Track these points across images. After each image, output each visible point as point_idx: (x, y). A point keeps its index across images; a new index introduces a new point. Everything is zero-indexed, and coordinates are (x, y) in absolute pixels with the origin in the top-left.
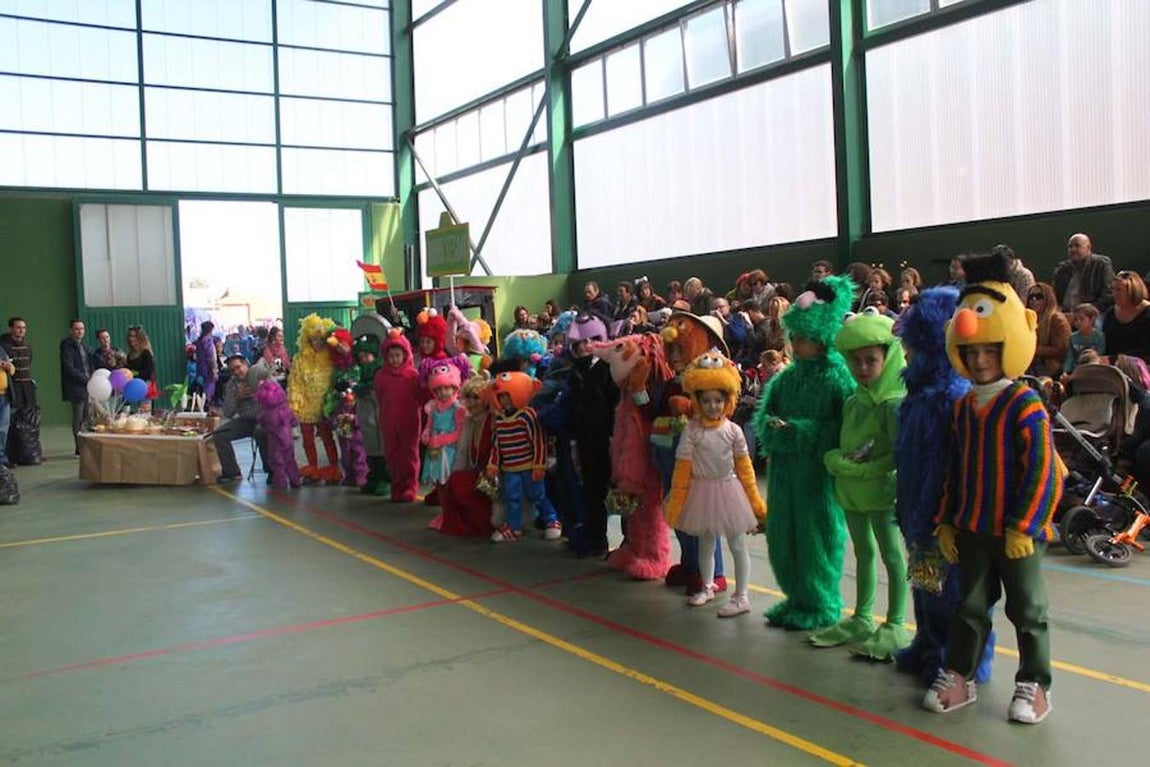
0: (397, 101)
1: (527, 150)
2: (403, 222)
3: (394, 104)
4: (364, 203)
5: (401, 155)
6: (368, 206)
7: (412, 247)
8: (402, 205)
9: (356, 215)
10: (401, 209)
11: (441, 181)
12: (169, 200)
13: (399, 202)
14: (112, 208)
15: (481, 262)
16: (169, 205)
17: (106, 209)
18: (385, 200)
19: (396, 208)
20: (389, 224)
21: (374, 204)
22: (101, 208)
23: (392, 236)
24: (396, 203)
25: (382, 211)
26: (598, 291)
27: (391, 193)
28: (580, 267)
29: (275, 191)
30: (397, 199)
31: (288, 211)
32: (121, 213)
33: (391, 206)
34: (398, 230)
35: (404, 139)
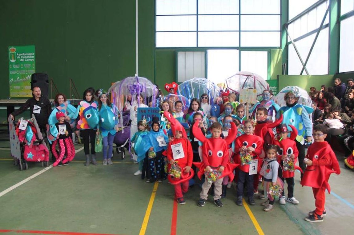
0: (282, 13)
1: (322, 27)
2: (282, 55)
3: (281, 15)
4: (268, 49)
5: (283, 33)
6: (270, 50)
7: (285, 64)
8: (282, 50)
9: (265, 53)
10: (282, 51)
11: (295, 41)
12: (204, 50)
13: (281, 48)
14: (187, 53)
15: (305, 70)
16: (204, 51)
17: (185, 53)
18: (276, 48)
19: (280, 51)
20: (277, 56)
21: (272, 50)
22: (183, 53)
23: (278, 60)
24: (280, 49)
25: (275, 52)
26: (340, 82)
27: (279, 46)
28: (340, 72)
29: (238, 46)
30: (280, 48)
31: (242, 52)
32: (190, 54)
33: (278, 50)
34: (280, 58)
35: (284, 27)
